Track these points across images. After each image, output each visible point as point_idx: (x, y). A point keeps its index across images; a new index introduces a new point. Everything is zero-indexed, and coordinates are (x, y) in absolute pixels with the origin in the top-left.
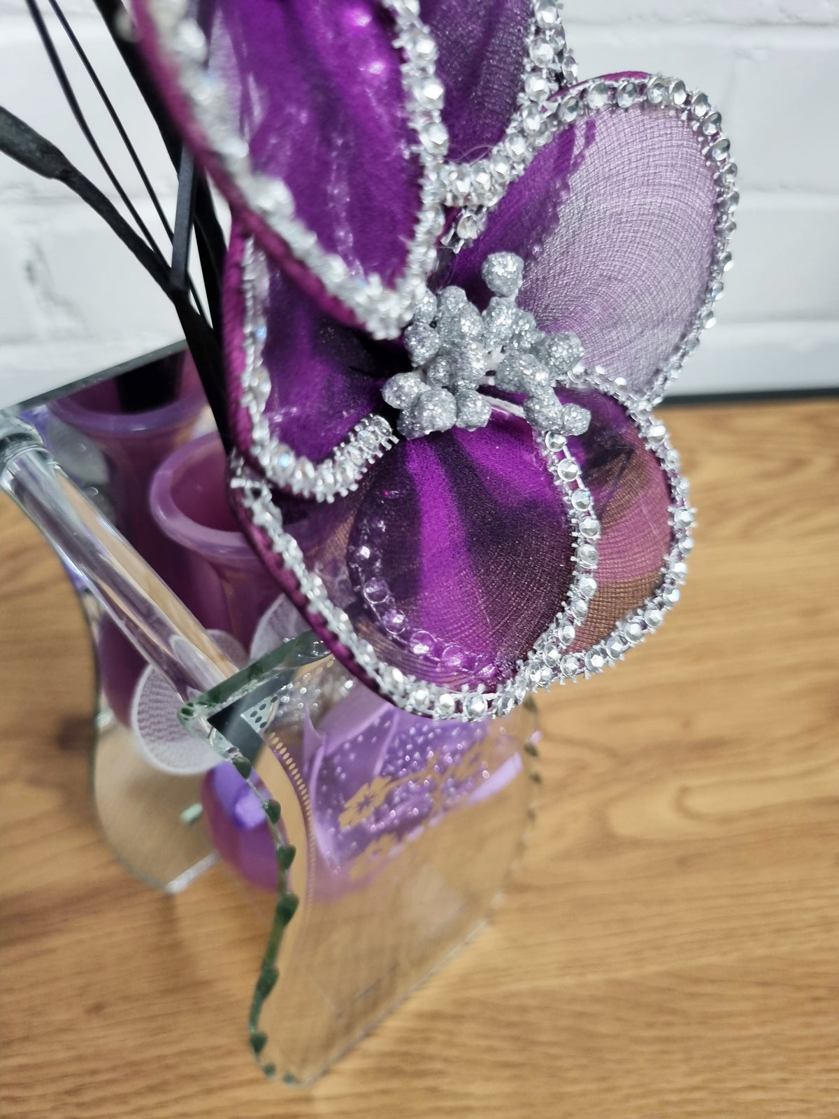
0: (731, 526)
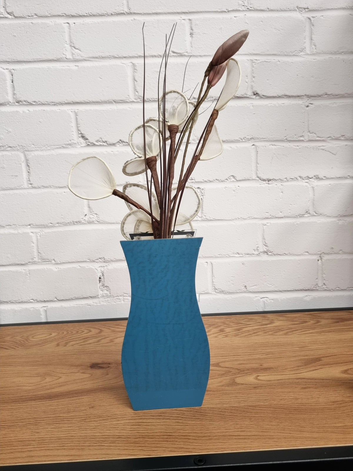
0: (281, 333)
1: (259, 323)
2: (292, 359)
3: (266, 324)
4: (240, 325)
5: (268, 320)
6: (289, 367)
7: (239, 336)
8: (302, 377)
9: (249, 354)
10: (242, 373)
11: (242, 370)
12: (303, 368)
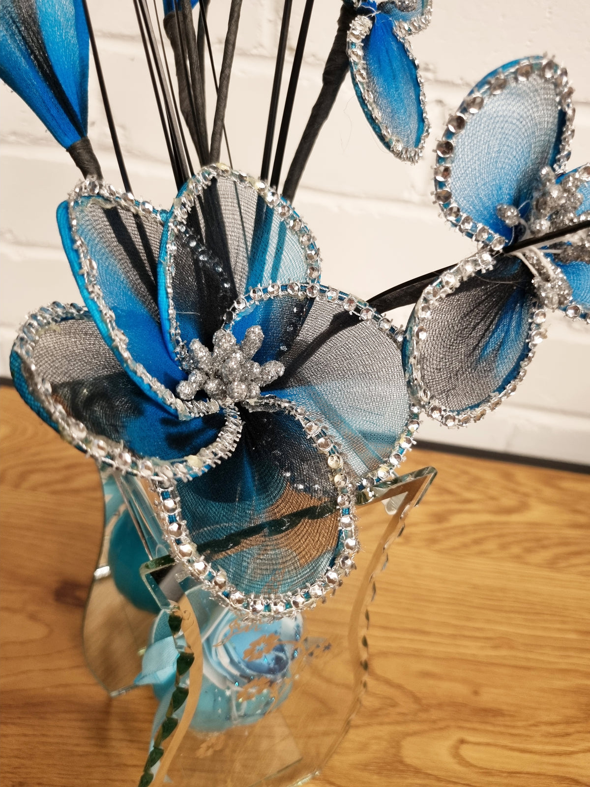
1: (493, 498)
2: (560, 683)
3: (509, 511)
4: (447, 497)
5: (515, 491)
6: (545, 718)
7: (437, 547)
8: (572, 776)
9: (451, 631)
10: (424, 716)
11: (424, 702)
12: (579, 732)
